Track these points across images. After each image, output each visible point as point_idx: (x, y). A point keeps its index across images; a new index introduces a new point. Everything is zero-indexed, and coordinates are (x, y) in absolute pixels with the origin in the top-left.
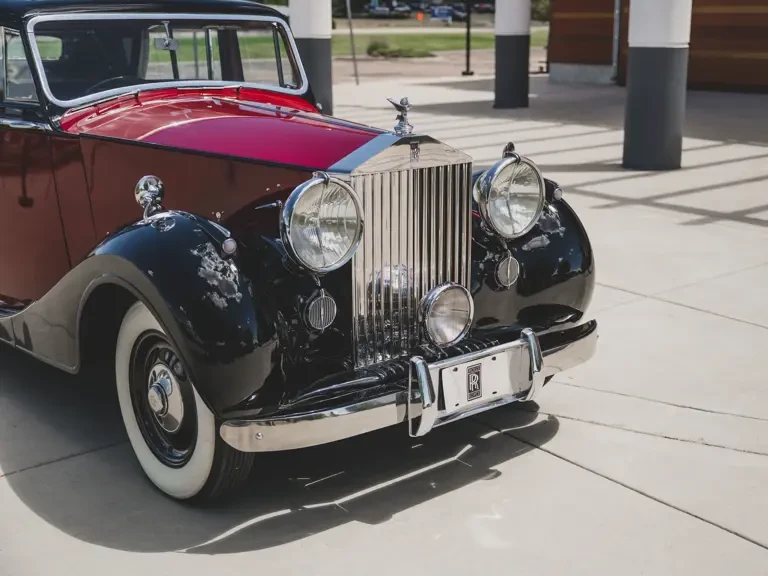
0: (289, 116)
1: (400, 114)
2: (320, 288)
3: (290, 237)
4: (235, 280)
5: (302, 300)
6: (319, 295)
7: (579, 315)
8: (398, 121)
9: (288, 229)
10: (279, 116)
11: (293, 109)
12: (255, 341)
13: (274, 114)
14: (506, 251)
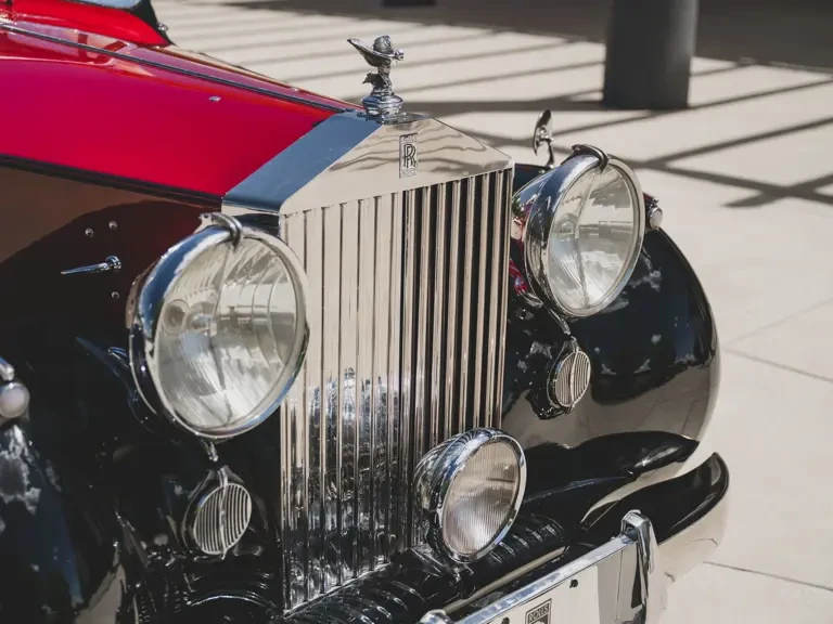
0: (103, 57)
1: (375, 70)
2: (217, 466)
3: (153, 363)
4: (22, 456)
5: (178, 490)
6: (215, 482)
7: (690, 447)
8: (369, 88)
9: (148, 346)
10: (83, 57)
11: (113, 41)
12: (77, 599)
13: (73, 52)
14: (568, 338)
